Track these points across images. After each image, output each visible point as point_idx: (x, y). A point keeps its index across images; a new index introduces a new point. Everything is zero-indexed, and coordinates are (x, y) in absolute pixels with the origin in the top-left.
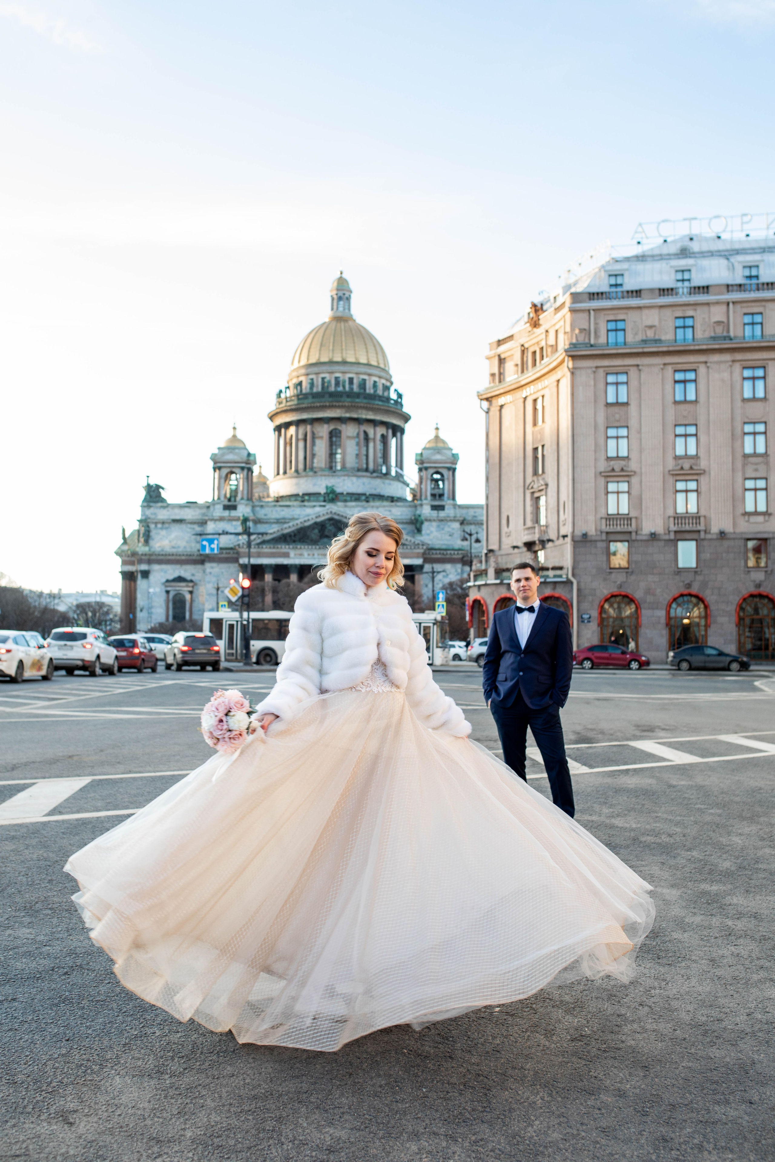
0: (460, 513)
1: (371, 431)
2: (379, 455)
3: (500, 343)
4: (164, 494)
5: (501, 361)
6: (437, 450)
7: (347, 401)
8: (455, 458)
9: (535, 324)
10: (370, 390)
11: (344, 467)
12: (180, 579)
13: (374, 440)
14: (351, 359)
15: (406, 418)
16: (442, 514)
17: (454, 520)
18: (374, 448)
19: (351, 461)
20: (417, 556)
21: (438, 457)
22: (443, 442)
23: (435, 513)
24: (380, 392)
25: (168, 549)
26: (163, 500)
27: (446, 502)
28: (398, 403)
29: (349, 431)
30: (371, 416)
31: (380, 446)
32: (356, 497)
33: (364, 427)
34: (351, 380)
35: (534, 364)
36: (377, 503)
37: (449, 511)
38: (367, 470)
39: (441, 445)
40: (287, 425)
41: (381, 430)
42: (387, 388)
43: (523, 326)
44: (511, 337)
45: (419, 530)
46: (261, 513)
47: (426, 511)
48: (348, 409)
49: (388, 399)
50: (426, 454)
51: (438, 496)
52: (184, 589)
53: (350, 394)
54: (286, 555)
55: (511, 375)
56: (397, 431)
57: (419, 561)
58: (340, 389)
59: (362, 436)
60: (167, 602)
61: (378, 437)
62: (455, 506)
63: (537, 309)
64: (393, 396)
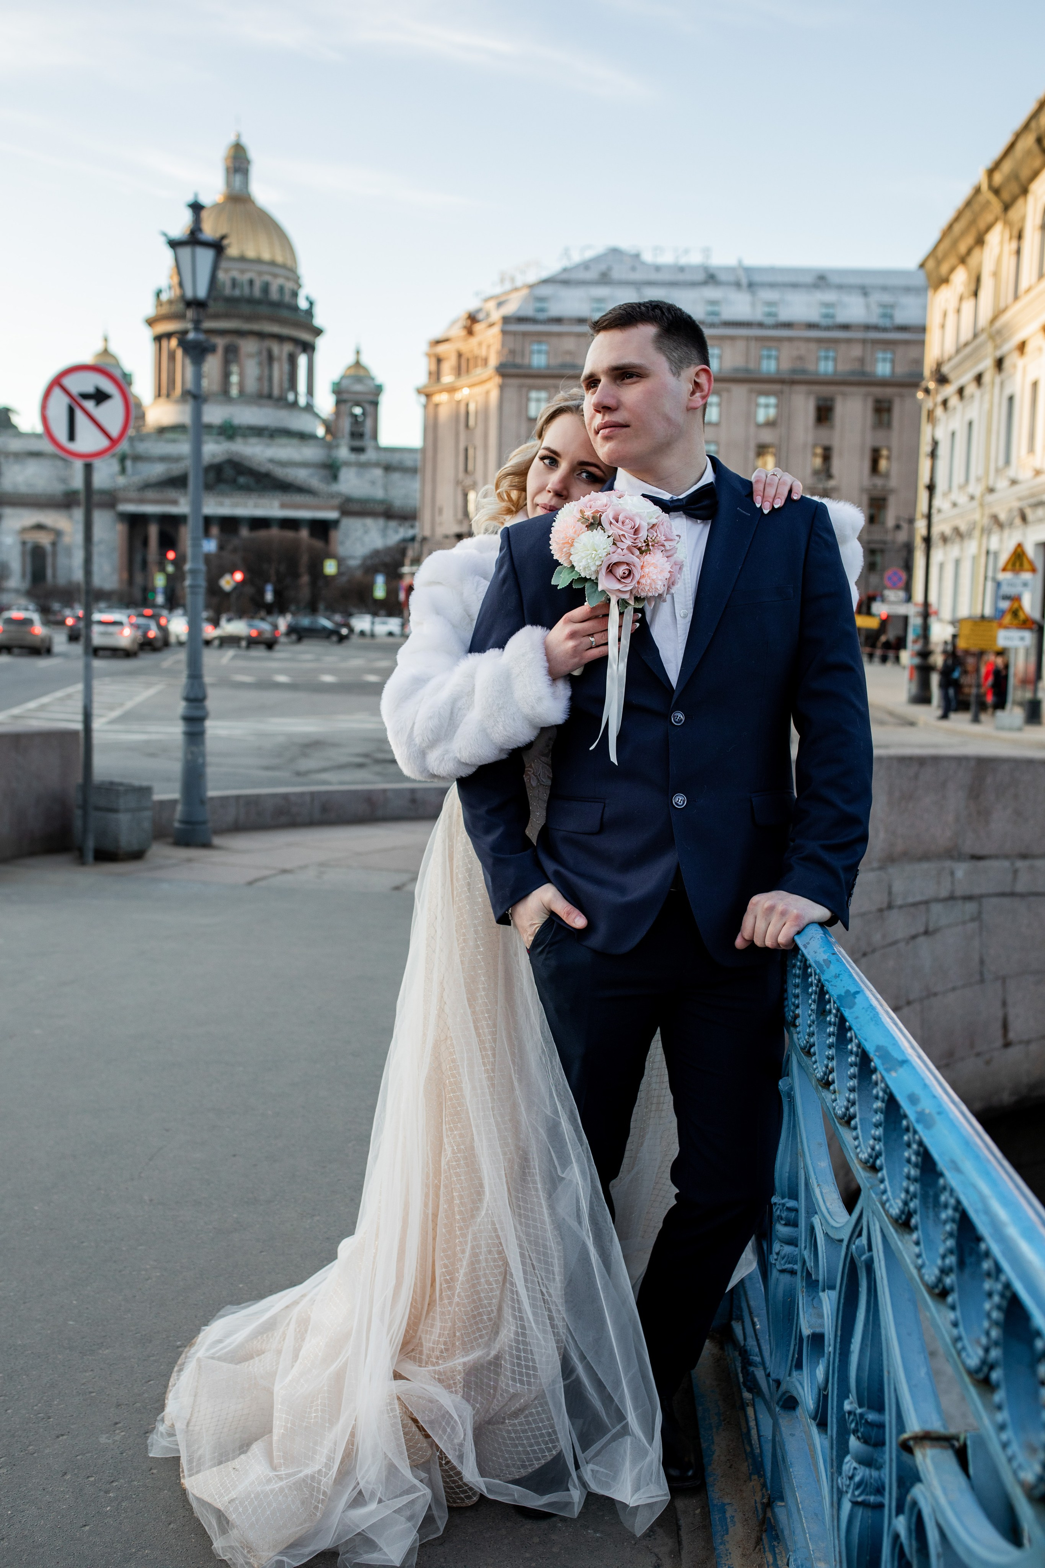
0: (384, 457)
1: (276, 348)
2: (286, 377)
3: (438, 342)
4: (15, 419)
5: (439, 361)
6: (358, 379)
7: (246, 309)
8: (378, 390)
9: (470, 332)
10: (274, 295)
11: (242, 392)
12: (40, 527)
13: (280, 359)
14: (251, 254)
15: (318, 332)
16: (363, 458)
17: (377, 465)
18: (279, 371)
19: (251, 386)
20: (332, 508)
21: (358, 388)
22: (365, 369)
23: (353, 457)
24: (287, 298)
25: (23, 489)
26: (14, 427)
27: (367, 442)
28: (309, 313)
29: (248, 346)
30: (275, 329)
31: (286, 367)
32: (258, 432)
33: (268, 343)
34: (251, 282)
35: (468, 371)
36: (284, 441)
37: (370, 455)
38: (270, 396)
39: (362, 373)
40: (169, 335)
41: (288, 348)
42: (295, 294)
43: (458, 331)
44: (446, 340)
45: (335, 478)
46: (142, 448)
47: (343, 453)
48: (249, 318)
49: (296, 308)
50: (345, 383)
51: (357, 434)
52: (44, 540)
53: (251, 301)
54: (175, 502)
55: (447, 378)
56: (308, 348)
57: (332, 515)
58: (237, 293)
59: (265, 354)
60: (23, 554)
61: (285, 356)
62: (378, 448)
63: (473, 318)
64: (303, 304)
